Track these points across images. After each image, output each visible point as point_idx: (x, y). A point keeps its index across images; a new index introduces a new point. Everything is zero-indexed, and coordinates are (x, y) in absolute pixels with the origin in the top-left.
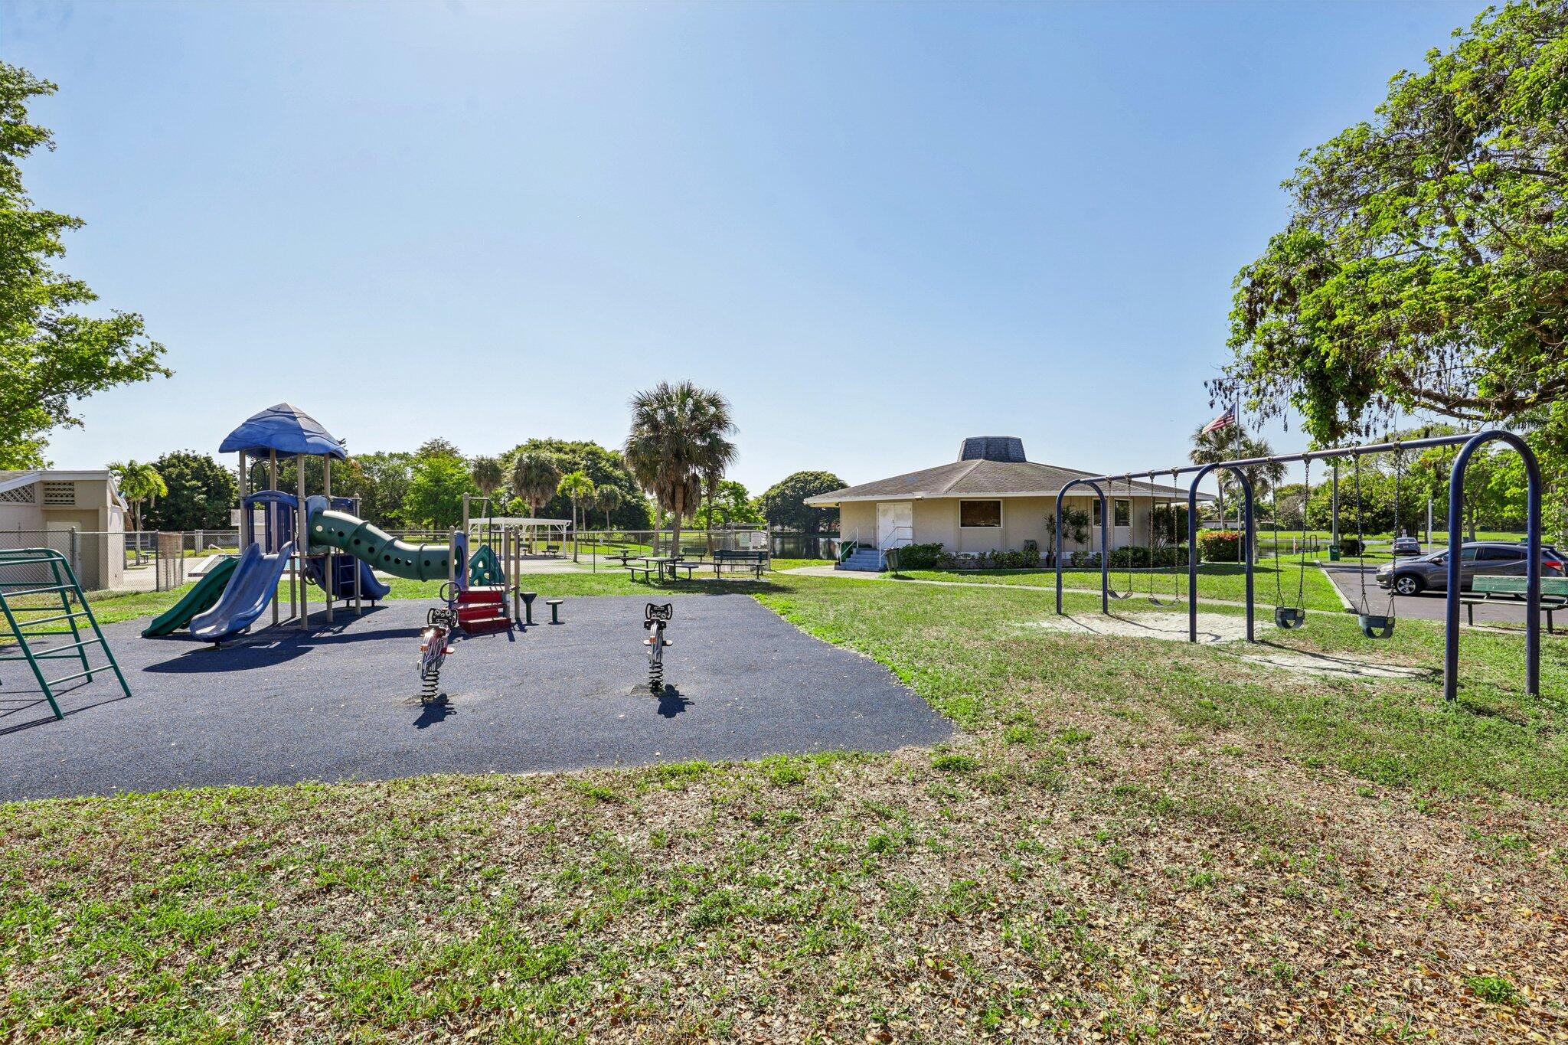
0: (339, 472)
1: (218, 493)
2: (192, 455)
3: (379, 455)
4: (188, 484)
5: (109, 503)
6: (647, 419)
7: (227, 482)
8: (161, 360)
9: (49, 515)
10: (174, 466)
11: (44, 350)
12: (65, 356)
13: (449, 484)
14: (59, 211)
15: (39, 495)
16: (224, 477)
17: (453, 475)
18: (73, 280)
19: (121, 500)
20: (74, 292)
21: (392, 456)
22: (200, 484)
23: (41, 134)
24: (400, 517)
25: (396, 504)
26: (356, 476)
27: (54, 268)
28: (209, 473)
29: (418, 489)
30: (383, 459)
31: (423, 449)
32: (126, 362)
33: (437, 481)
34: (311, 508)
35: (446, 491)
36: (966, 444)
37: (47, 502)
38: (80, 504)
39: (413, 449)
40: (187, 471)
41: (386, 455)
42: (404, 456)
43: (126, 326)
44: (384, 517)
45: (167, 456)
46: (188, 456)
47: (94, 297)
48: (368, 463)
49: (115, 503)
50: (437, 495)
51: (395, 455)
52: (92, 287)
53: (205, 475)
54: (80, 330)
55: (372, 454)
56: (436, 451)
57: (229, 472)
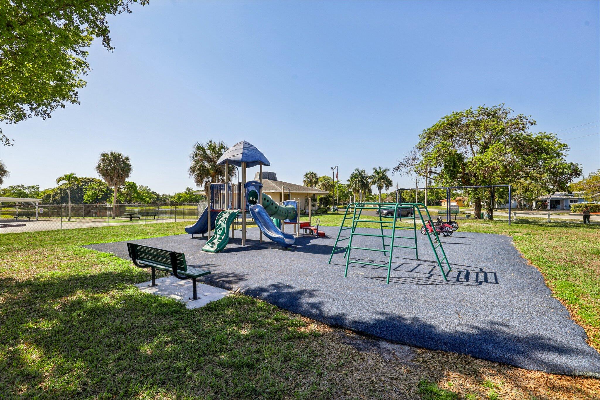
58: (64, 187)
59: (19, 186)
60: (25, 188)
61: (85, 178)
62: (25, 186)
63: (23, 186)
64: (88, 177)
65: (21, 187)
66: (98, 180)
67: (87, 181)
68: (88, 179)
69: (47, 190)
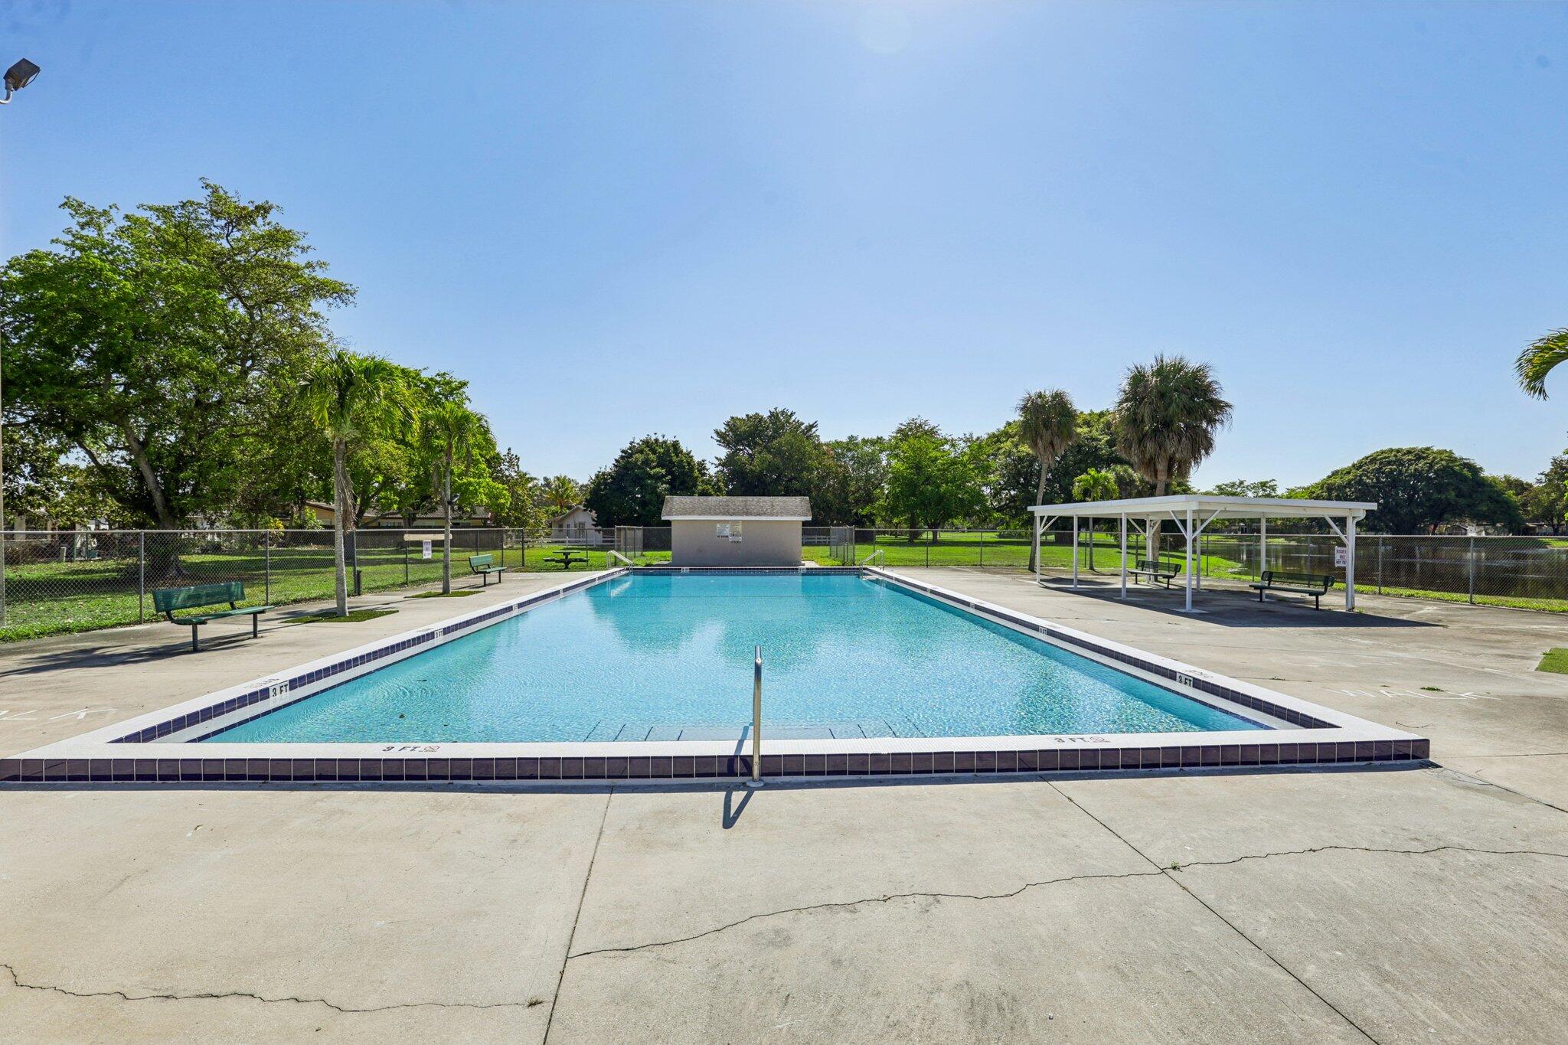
0: (810, 458)
1: (683, 483)
2: (661, 440)
3: (852, 441)
4: (652, 472)
7: (692, 469)
10: (641, 452)
13: (932, 470)
16: (689, 464)
17: (936, 459)
21: (865, 442)
22: (663, 471)
24: (872, 514)
25: (869, 499)
26: (828, 462)
28: (675, 459)
29: (895, 479)
30: (856, 445)
31: (899, 431)
33: (918, 468)
35: (928, 480)
39: (887, 432)
40: (652, 456)
41: (860, 441)
42: (878, 441)
44: (856, 514)
45: (637, 441)
46: (657, 440)
48: (843, 448)
51: (867, 441)
53: (671, 461)
55: (844, 439)
56: (915, 434)
57: (697, 459)
58: (1338, 481)
59: (1233, 485)
60: (1247, 487)
61: (1398, 451)
62: (1246, 484)
63: (1241, 483)
64: (1405, 446)
65: (1239, 487)
66: (1440, 452)
67: (1406, 458)
68: (1409, 452)
69: (1293, 490)
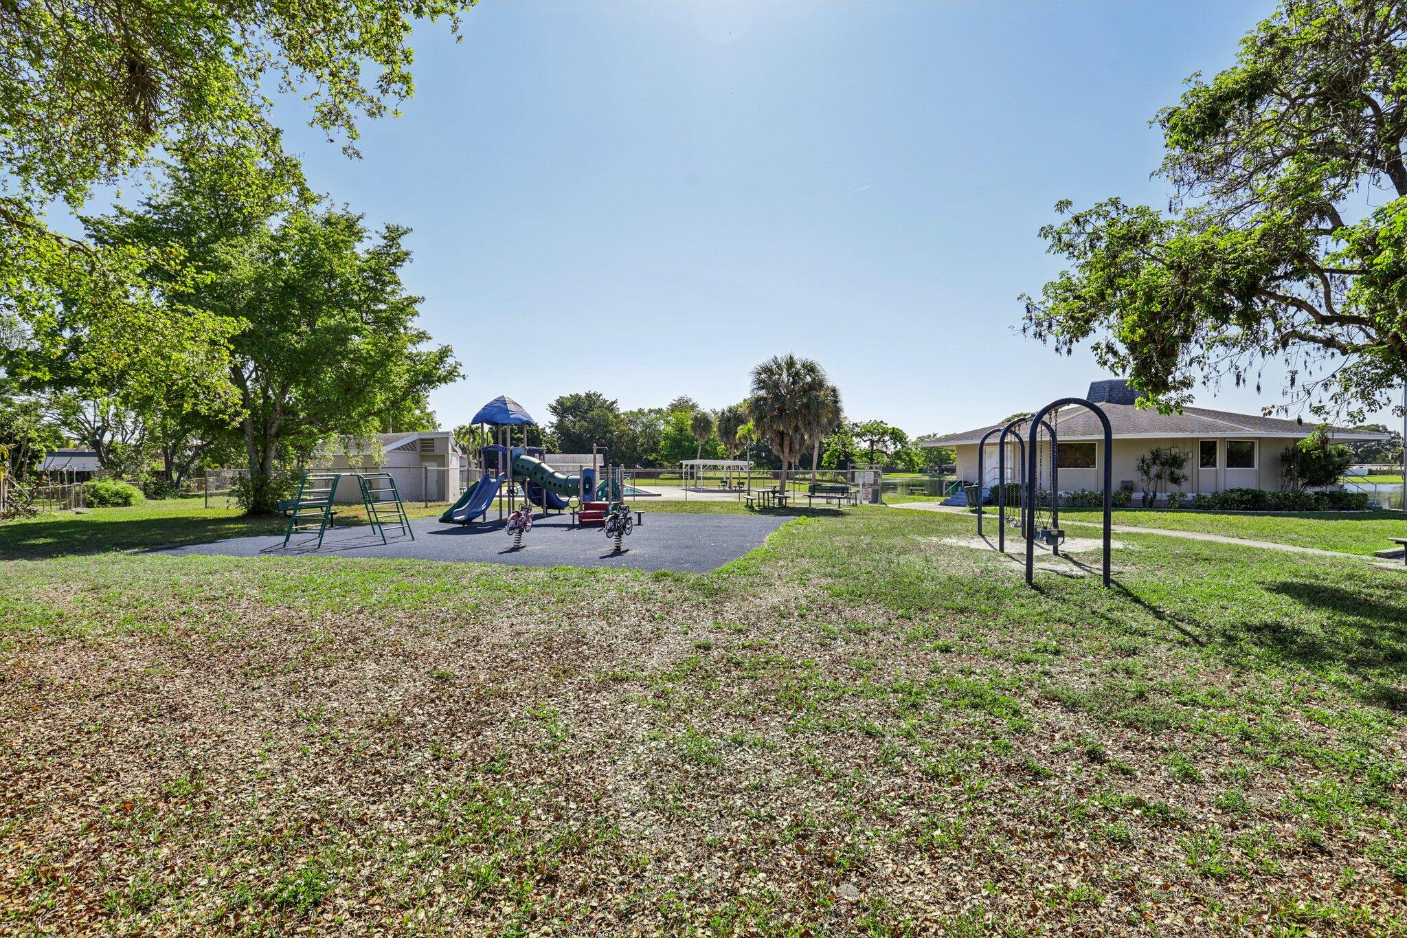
0: (612, 424)
3: (640, 411)
5: (450, 451)
6: (761, 384)
7: (538, 434)
8: (461, 370)
9: (423, 458)
11: (408, 371)
12: (416, 374)
14: (414, 295)
15: (419, 447)
18: (421, 330)
19: (457, 449)
20: (421, 336)
21: (650, 411)
23: (407, 254)
25: (654, 449)
26: (623, 428)
27: (415, 324)
29: (667, 437)
30: (644, 414)
31: (672, 405)
32: (445, 373)
33: (680, 430)
34: (514, 454)
36: (1091, 388)
37: (423, 451)
38: (437, 452)
39: (665, 406)
41: (646, 411)
42: (659, 411)
43: (444, 353)
47: (430, 338)
48: (635, 417)
49: (455, 451)
50: (681, 440)
51: (652, 411)
52: (430, 333)
54: (424, 358)
55: (636, 410)
56: (682, 406)
57: (541, 426)
